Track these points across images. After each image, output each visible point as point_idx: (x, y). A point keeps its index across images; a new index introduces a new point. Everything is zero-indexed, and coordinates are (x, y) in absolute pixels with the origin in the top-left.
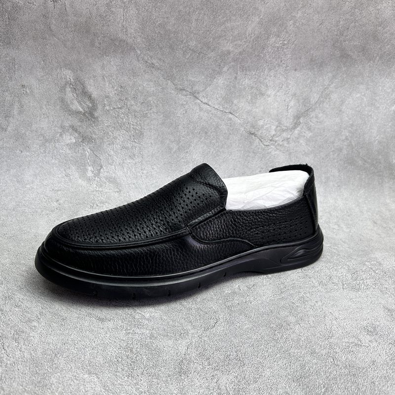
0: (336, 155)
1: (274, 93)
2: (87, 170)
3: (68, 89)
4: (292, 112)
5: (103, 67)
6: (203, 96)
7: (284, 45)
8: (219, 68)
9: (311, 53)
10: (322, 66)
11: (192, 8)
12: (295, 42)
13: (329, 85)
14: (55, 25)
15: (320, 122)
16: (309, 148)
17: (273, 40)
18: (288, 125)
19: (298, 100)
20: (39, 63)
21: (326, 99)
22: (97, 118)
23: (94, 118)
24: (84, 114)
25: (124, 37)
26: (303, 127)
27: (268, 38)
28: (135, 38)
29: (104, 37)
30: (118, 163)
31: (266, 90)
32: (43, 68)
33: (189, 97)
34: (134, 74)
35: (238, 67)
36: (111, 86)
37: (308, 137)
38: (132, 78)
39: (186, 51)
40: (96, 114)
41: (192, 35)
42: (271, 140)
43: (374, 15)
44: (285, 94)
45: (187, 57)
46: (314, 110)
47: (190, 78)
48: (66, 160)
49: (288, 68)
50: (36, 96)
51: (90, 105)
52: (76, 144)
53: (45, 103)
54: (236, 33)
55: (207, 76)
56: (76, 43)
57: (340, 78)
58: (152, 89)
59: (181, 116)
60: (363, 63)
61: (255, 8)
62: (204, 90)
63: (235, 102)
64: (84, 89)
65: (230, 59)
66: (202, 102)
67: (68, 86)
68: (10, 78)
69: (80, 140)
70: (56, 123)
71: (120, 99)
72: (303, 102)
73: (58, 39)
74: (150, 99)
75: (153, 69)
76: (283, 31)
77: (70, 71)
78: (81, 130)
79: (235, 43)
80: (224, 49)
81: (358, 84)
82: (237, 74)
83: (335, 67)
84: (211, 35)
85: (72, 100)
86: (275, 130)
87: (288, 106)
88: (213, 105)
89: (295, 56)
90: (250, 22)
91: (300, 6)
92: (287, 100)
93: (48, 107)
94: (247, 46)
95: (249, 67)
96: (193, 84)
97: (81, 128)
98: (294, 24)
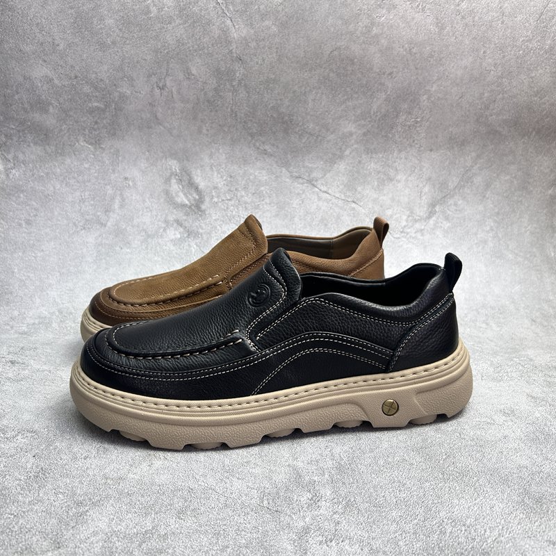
1: (404, 178)
3: (173, 181)
4: (425, 200)
5: (211, 156)
6: (322, 184)
7: (417, 122)
8: (340, 152)
9: (450, 130)
10: (464, 145)
11: (308, 88)
12: (431, 119)
13: (472, 166)
14: (161, 113)
15: (459, 211)
16: (448, 241)
17: (404, 117)
18: (421, 214)
19: (433, 185)
20: (144, 153)
21: (468, 182)
22: (204, 211)
23: (201, 211)
24: (190, 207)
26: (439, 216)
27: (397, 116)
29: (212, 123)
31: (395, 174)
32: (147, 159)
33: (306, 185)
34: (245, 161)
35: (363, 150)
36: (219, 176)
37: (446, 228)
38: (242, 166)
39: (302, 135)
40: (203, 207)
41: (309, 117)
42: (402, 232)
43: (526, 84)
44: (417, 179)
45: (304, 141)
46: (453, 196)
47: (307, 164)
48: (170, 257)
49: (422, 148)
50: (139, 189)
51: (197, 197)
52: (181, 240)
53: (148, 196)
54: (359, 112)
55: (326, 161)
56: (182, 130)
57: (486, 158)
58: (265, 178)
59: (297, 207)
60: (515, 139)
61: (381, 84)
62: (322, 177)
63: (359, 189)
64: (190, 180)
65: (353, 141)
66: (320, 190)
67: (173, 177)
68: (114, 171)
69: (185, 235)
70: (159, 217)
71: (229, 190)
72: (440, 187)
73: (165, 128)
74: (262, 188)
75: (265, 156)
76: (415, 107)
77: (175, 162)
78: (187, 224)
79: (357, 123)
80: (345, 130)
81: (508, 164)
82: (361, 157)
83: (480, 145)
84: (330, 116)
85: (178, 192)
86: (407, 221)
87: (421, 192)
88: (333, 194)
89: (431, 134)
90: (375, 99)
91: (435, 78)
92: (421, 185)
93: (151, 200)
94: (372, 126)
95: (375, 149)
96: (311, 171)
97: (186, 222)
98: (428, 99)
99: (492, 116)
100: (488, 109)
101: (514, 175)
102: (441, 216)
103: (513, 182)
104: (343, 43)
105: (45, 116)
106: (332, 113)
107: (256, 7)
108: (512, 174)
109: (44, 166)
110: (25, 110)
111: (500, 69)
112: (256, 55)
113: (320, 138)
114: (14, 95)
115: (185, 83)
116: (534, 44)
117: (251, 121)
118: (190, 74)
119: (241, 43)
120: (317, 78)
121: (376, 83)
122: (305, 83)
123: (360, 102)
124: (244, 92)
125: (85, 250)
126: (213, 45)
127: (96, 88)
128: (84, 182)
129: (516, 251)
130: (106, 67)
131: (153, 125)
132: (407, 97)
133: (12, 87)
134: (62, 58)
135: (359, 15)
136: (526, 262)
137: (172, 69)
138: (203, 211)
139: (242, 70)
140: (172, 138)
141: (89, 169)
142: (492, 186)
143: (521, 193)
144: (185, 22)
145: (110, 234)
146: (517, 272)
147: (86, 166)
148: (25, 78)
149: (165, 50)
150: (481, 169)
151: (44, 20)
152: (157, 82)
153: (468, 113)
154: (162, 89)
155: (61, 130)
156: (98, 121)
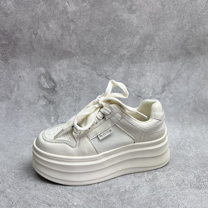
0: (187, 106)
1: (150, 74)
2: (51, 118)
3: (42, 77)
4: (160, 84)
5: (60, 66)
6: (112, 78)
8: (120, 63)
10: (176, 59)
11: (104, 34)
13: (181, 69)
14: (36, 46)
15: (177, 89)
16: (172, 103)
17: (148, 47)
18: (159, 91)
19: (164, 77)
20: (28, 65)
21: (179, 76)
22: (57, 91)
23: (55, 91)
24: (50, 90)
25: (70, 50)
26: (167, 92)
28: (75, 50)
30: (67, 115)
31: (146, 73)
32: (30, 68)
33: (104, 78)
34: (76, 68)
35: (130, 62)
36: (64, 75)
37: (170, 97)
38: (74, 70)
39: (102, 55)
40: (56, 89)
43: (203, 31)
44: (156, 75)
45: (103, 58)
47: (104, 69)
48: (40, 114)
49: (157, 61)
50: (26, 81)
51: (53, 85)
52: (46, 105)
53: (30, 84)
54: (128, 44)
55: (114, 67)
56: (46, 54)
57: (187, 65)
58: (85, 75)
59: (100, 88)
60: (199, 56)
61: (137, 31)
62: (112, 75)
63: (129, 80)
64: (50, 77)
69: (48, 103)
70: (35, 94)
72: (167, 78)
73: (38, 53)
74: (84, 80)
75: (85, 65)
76: (153, 42)
77: (43, 68)
78: (48, 98)
79: (128, 50)
82: (129, 65)
83: (183, 59)
84: (114, 46)
85: (44, 82)
86: (152, 94)
89: (161, 54)
90: (135, 39)
91: (162, 29)
92: (158, 78)
93: (32, 86)
94: (134, 51)
99: (188, 45)
102: (168, 92)
112: (80, 19)
115: (47, 32)
118: (49, 27)
137: (40, 26)
139: (74, 26)
152: (33, 32)
154: (36, 35)
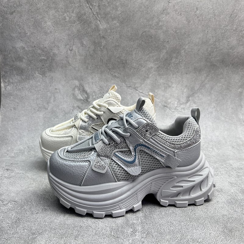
9: (195, 65)
12: (186, 60)
27: (171, 60)
29: (93, 64)
41: (133, 61)
42: (175, 109)
46: (197, 93)
65: (153, 71)
66: (139, 92)
67: (76, 88)
68: (51, 86)
71: (100, 93)
80: (149, 66)
81: (220, 79)
87: (183, 92)
88: (145, 93)
95: (162, 74)
96: (135, 84)
97: (82, 107)
98: (184, 52)
100: (210, 55)
101: (223, 83)
103: (222, 86)
104: (147, 29)
105: (21, 63)
106: (143, 59)
107: (110, 15)
108: (222, 83)
109: (21, 84)
110: (13, 61)
111: (215, 38)
113: (138, 70)
114: (8, 55)
116: (229, 28)
117: (109, 63)
119: (104, 31)
120: (136, 44)
121: (161, 46)
122: (131, 47)
123: (155, 54)
124: (106, 51)
125: (39, 120)
126: (92, 32)
127: (43, 51)
128: (38, 91)
129: (225, 116)
130: (47, 42)
131: (67, 66)
132: (175, 51)
133: (8, 51)
134: (29, 39)
135: (154, 17)
136: (230, 121)
138: (89, 102)
140: (76, 71)
141: (40, 85)
142: (214, 88)
143: (226, 91)
144: (81, 23)
145: (49, 113)
146: (226, 125)
147: (39, 84)
148: (13, 47)
149: (72, 34)
150: (208, 81)
151: (21, 23)
153: (202, 57)
155: (28, 69)
156: (44, 65)
